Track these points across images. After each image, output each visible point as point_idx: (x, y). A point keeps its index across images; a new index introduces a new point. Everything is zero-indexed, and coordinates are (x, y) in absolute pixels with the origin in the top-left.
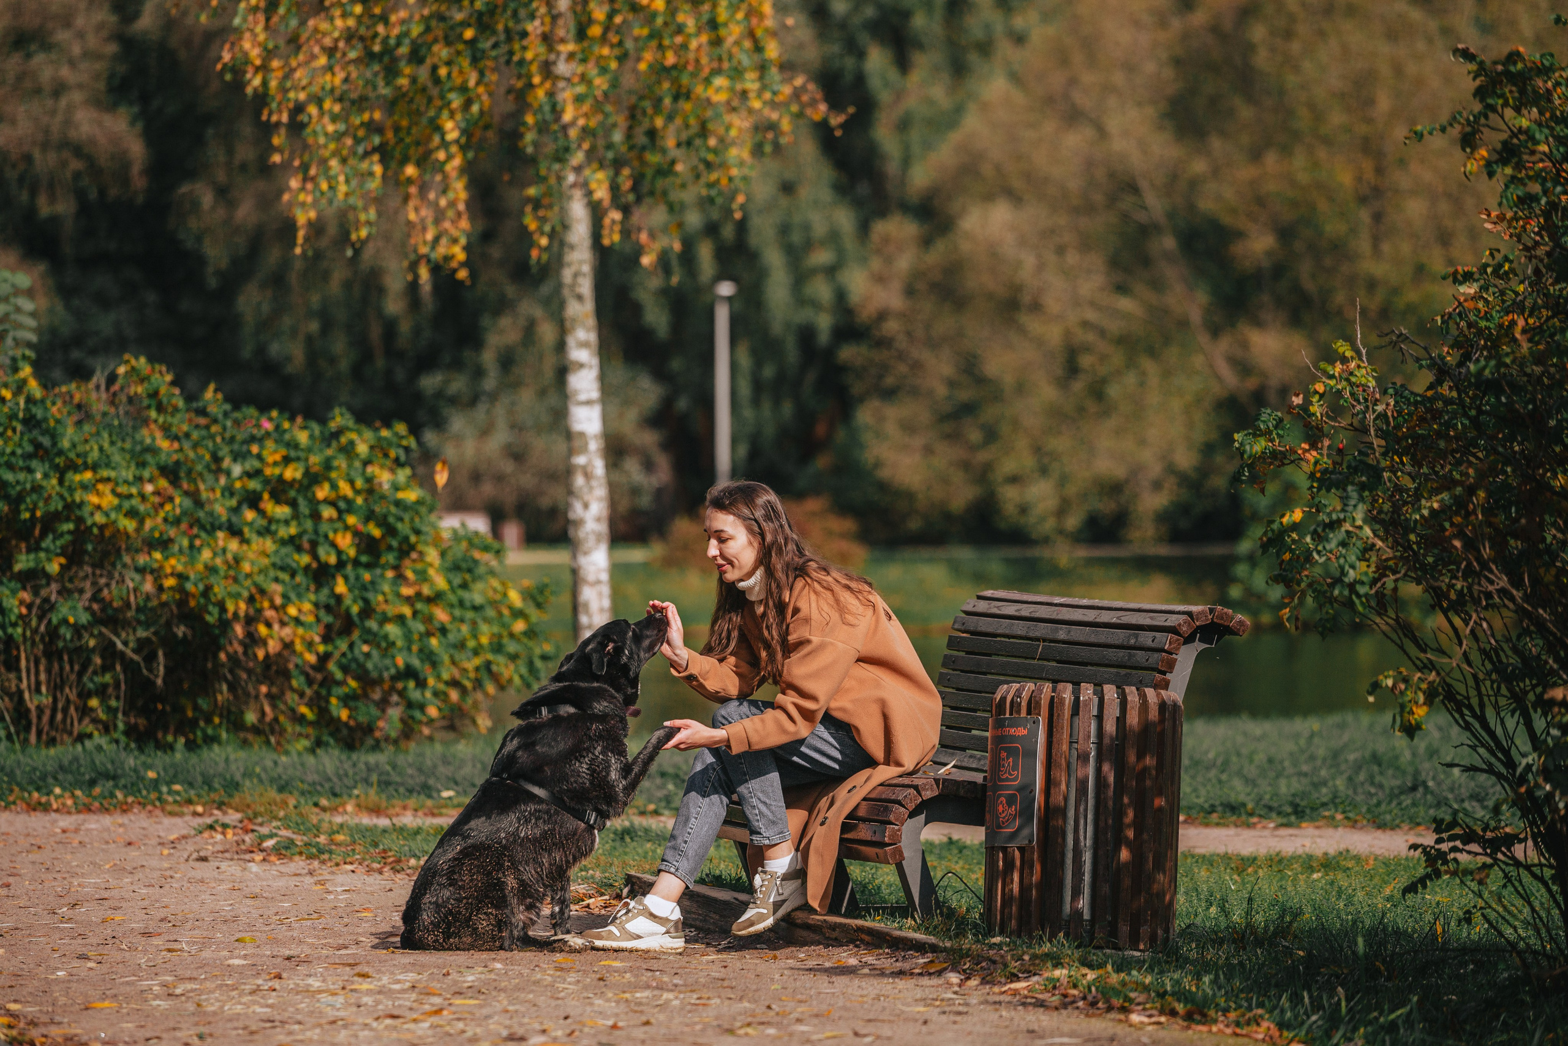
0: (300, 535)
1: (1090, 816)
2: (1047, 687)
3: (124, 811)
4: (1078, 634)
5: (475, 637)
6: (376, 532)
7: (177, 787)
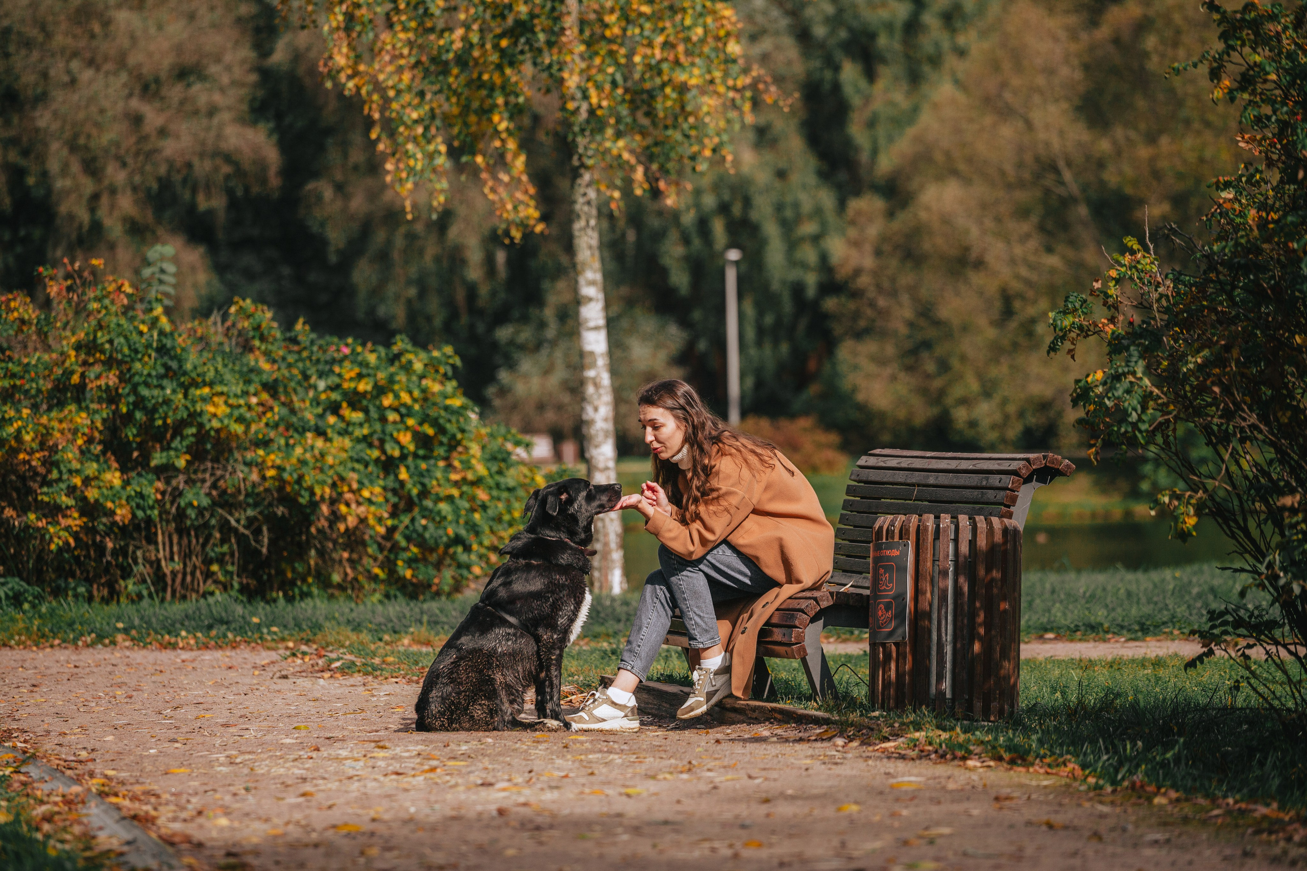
0: (371, 435)
1: (950, 618)
2: (914, 518)
3: (234, 648)
4: (943, 479)
5: (509, 512)
6: (430, 431)
7: (275, 629)
